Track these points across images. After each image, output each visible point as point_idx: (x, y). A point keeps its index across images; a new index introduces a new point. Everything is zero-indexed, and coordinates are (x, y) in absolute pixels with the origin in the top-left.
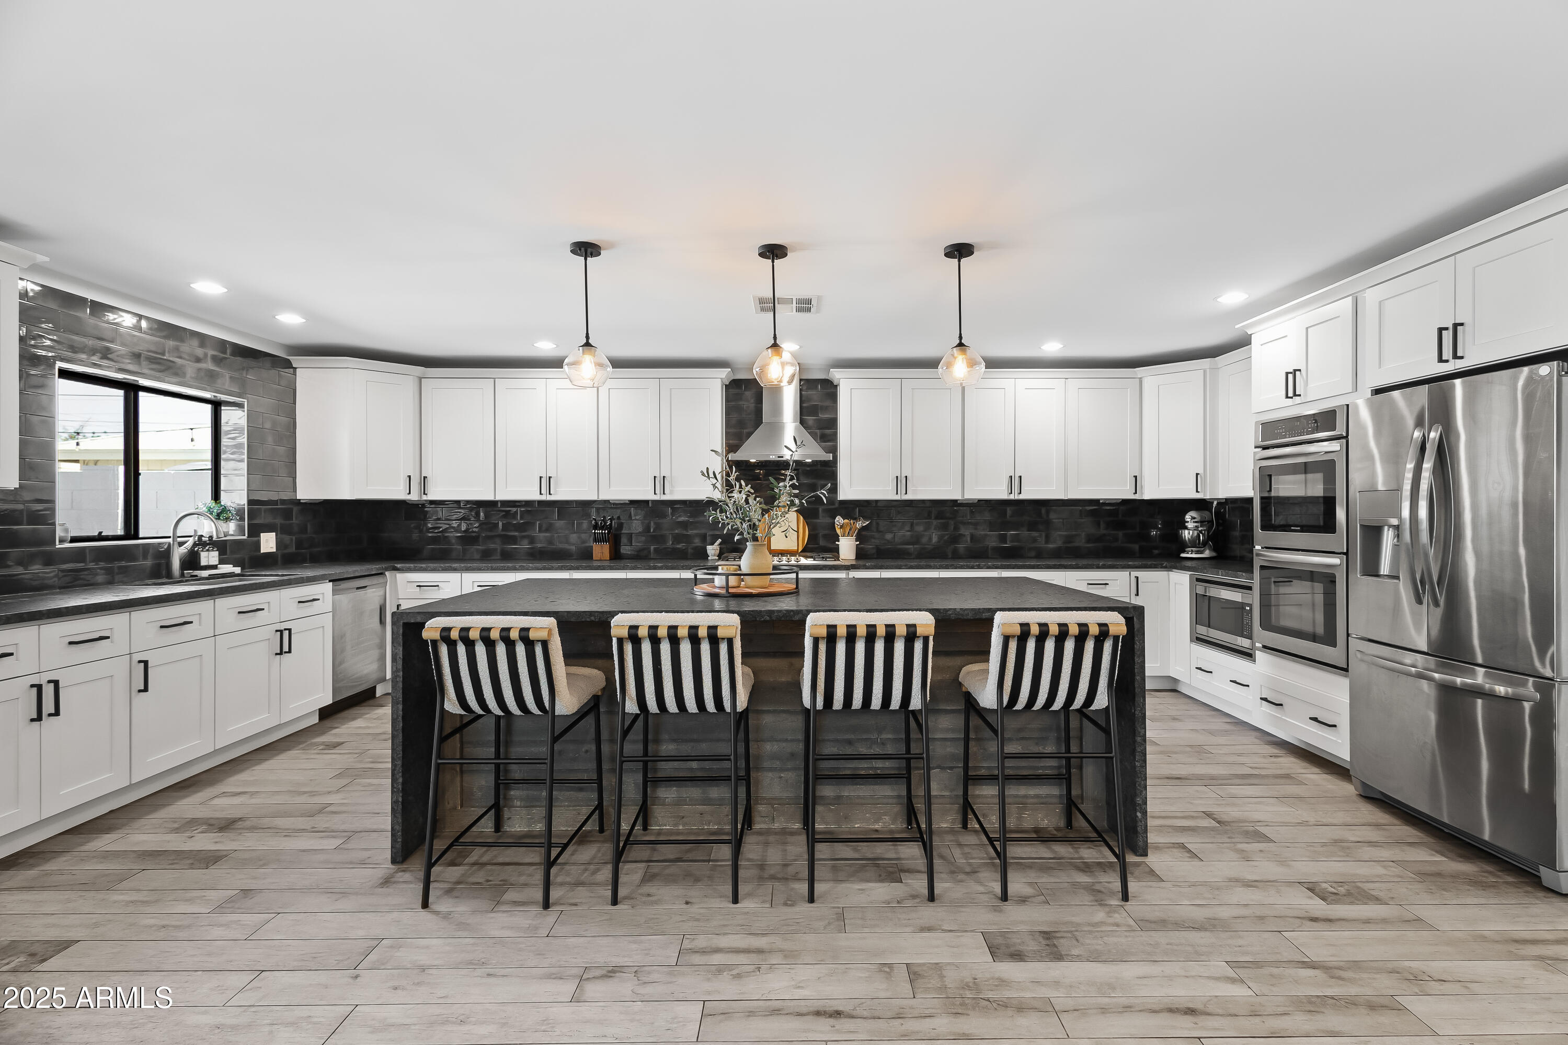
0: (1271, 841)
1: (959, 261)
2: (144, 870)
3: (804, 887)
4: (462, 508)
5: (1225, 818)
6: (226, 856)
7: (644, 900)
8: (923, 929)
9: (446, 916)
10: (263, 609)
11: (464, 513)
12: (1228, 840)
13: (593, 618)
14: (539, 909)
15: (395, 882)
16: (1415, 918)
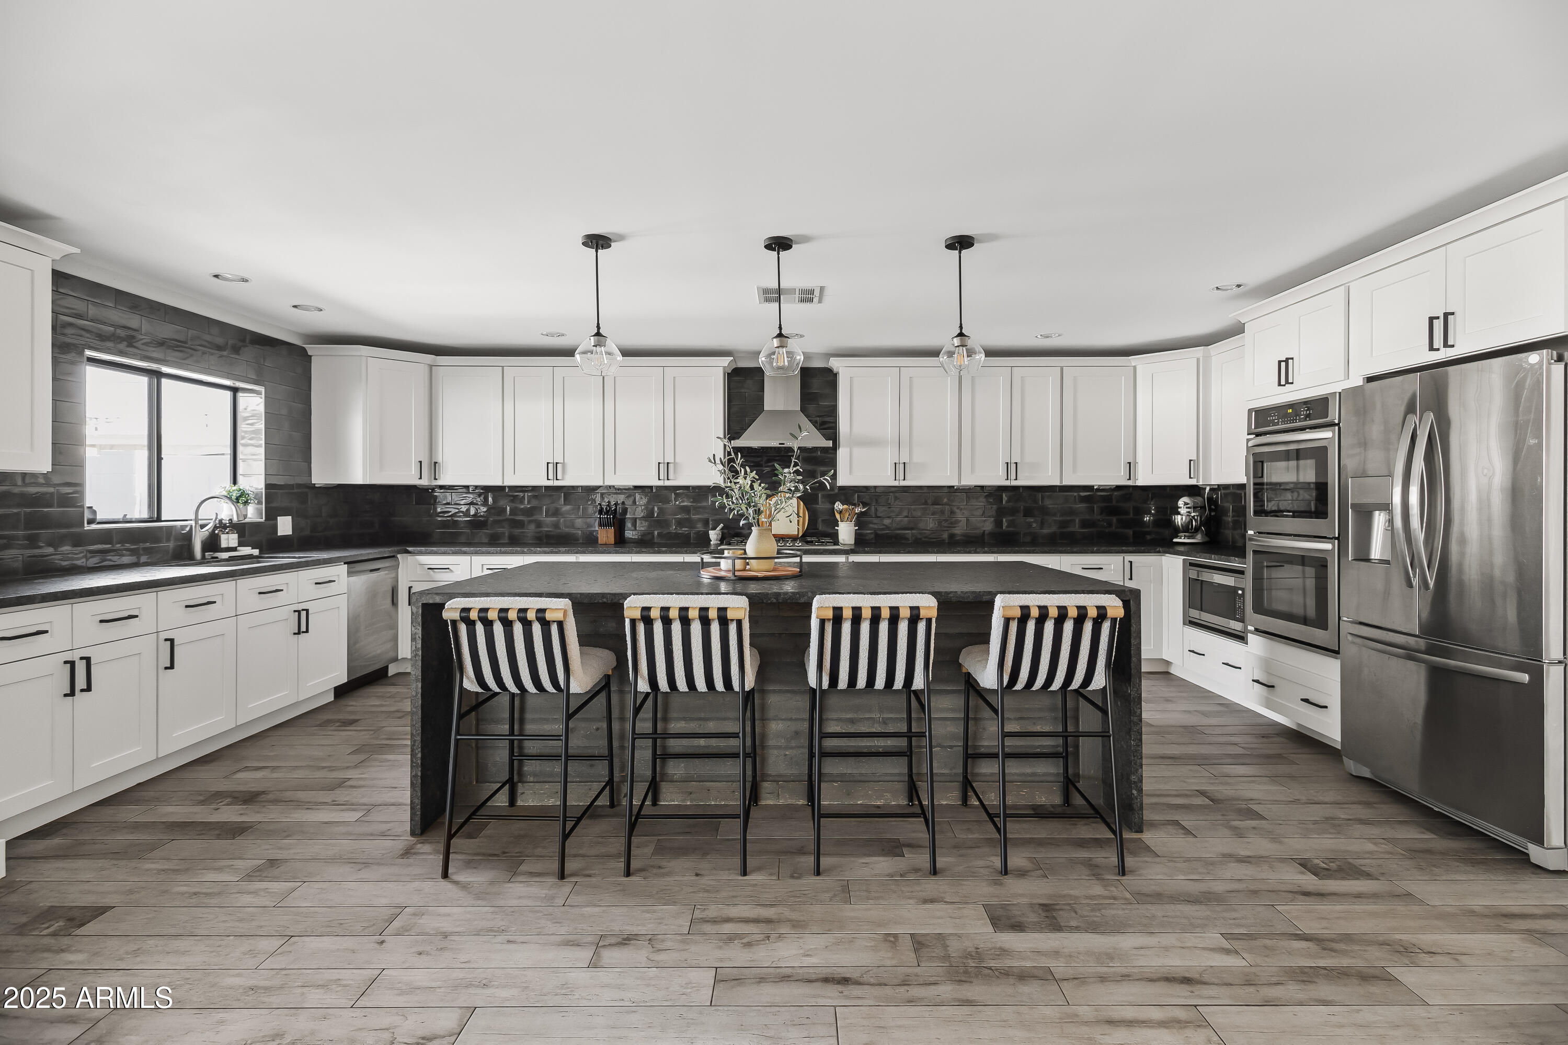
0: (1264, 818)
1: (960, 253)
2: (173, 840)
3: (811, 860)
4: (471, 493)
5: (1219, 796)
6: (251, 827)
7: (655, 872)
8: (925, 901)
9: (464, 887)
10: (282, 590)
11: (473, 498)
12: (1221, 818)
13: (605, 600)
14: (553, 880)
15: (415, 854)
16: (1405, 893)
